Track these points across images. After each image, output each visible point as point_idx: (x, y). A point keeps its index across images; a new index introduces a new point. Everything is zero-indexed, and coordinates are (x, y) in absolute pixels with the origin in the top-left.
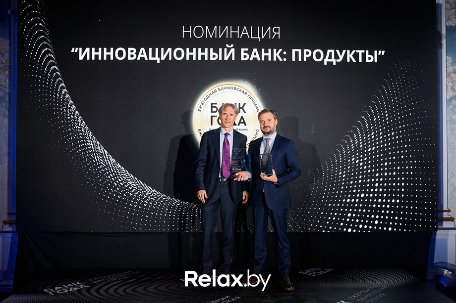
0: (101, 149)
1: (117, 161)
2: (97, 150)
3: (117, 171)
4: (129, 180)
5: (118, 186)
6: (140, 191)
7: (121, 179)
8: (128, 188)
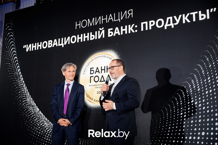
0: (33, 102)
1: (40, 110)
2: (31, 103)
3: (39, 116)
4: (45, 122)
5: (39, 126)
6: (50, 129)
7: (41, 121)
8: (44, 127)
